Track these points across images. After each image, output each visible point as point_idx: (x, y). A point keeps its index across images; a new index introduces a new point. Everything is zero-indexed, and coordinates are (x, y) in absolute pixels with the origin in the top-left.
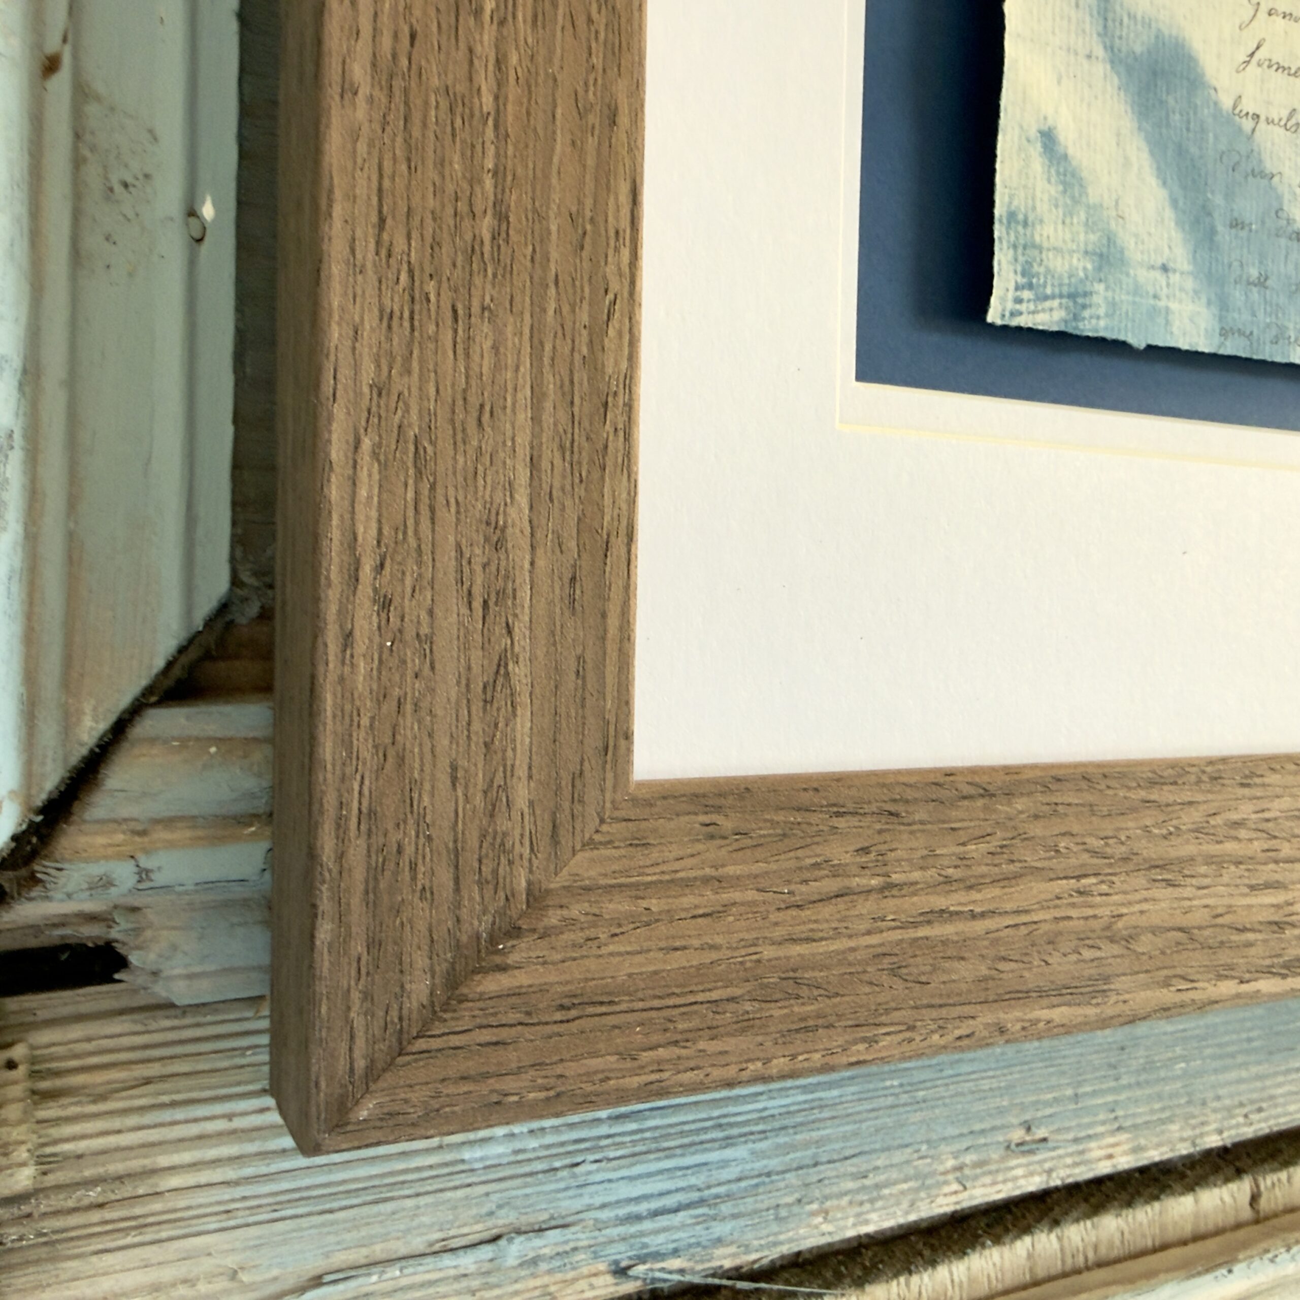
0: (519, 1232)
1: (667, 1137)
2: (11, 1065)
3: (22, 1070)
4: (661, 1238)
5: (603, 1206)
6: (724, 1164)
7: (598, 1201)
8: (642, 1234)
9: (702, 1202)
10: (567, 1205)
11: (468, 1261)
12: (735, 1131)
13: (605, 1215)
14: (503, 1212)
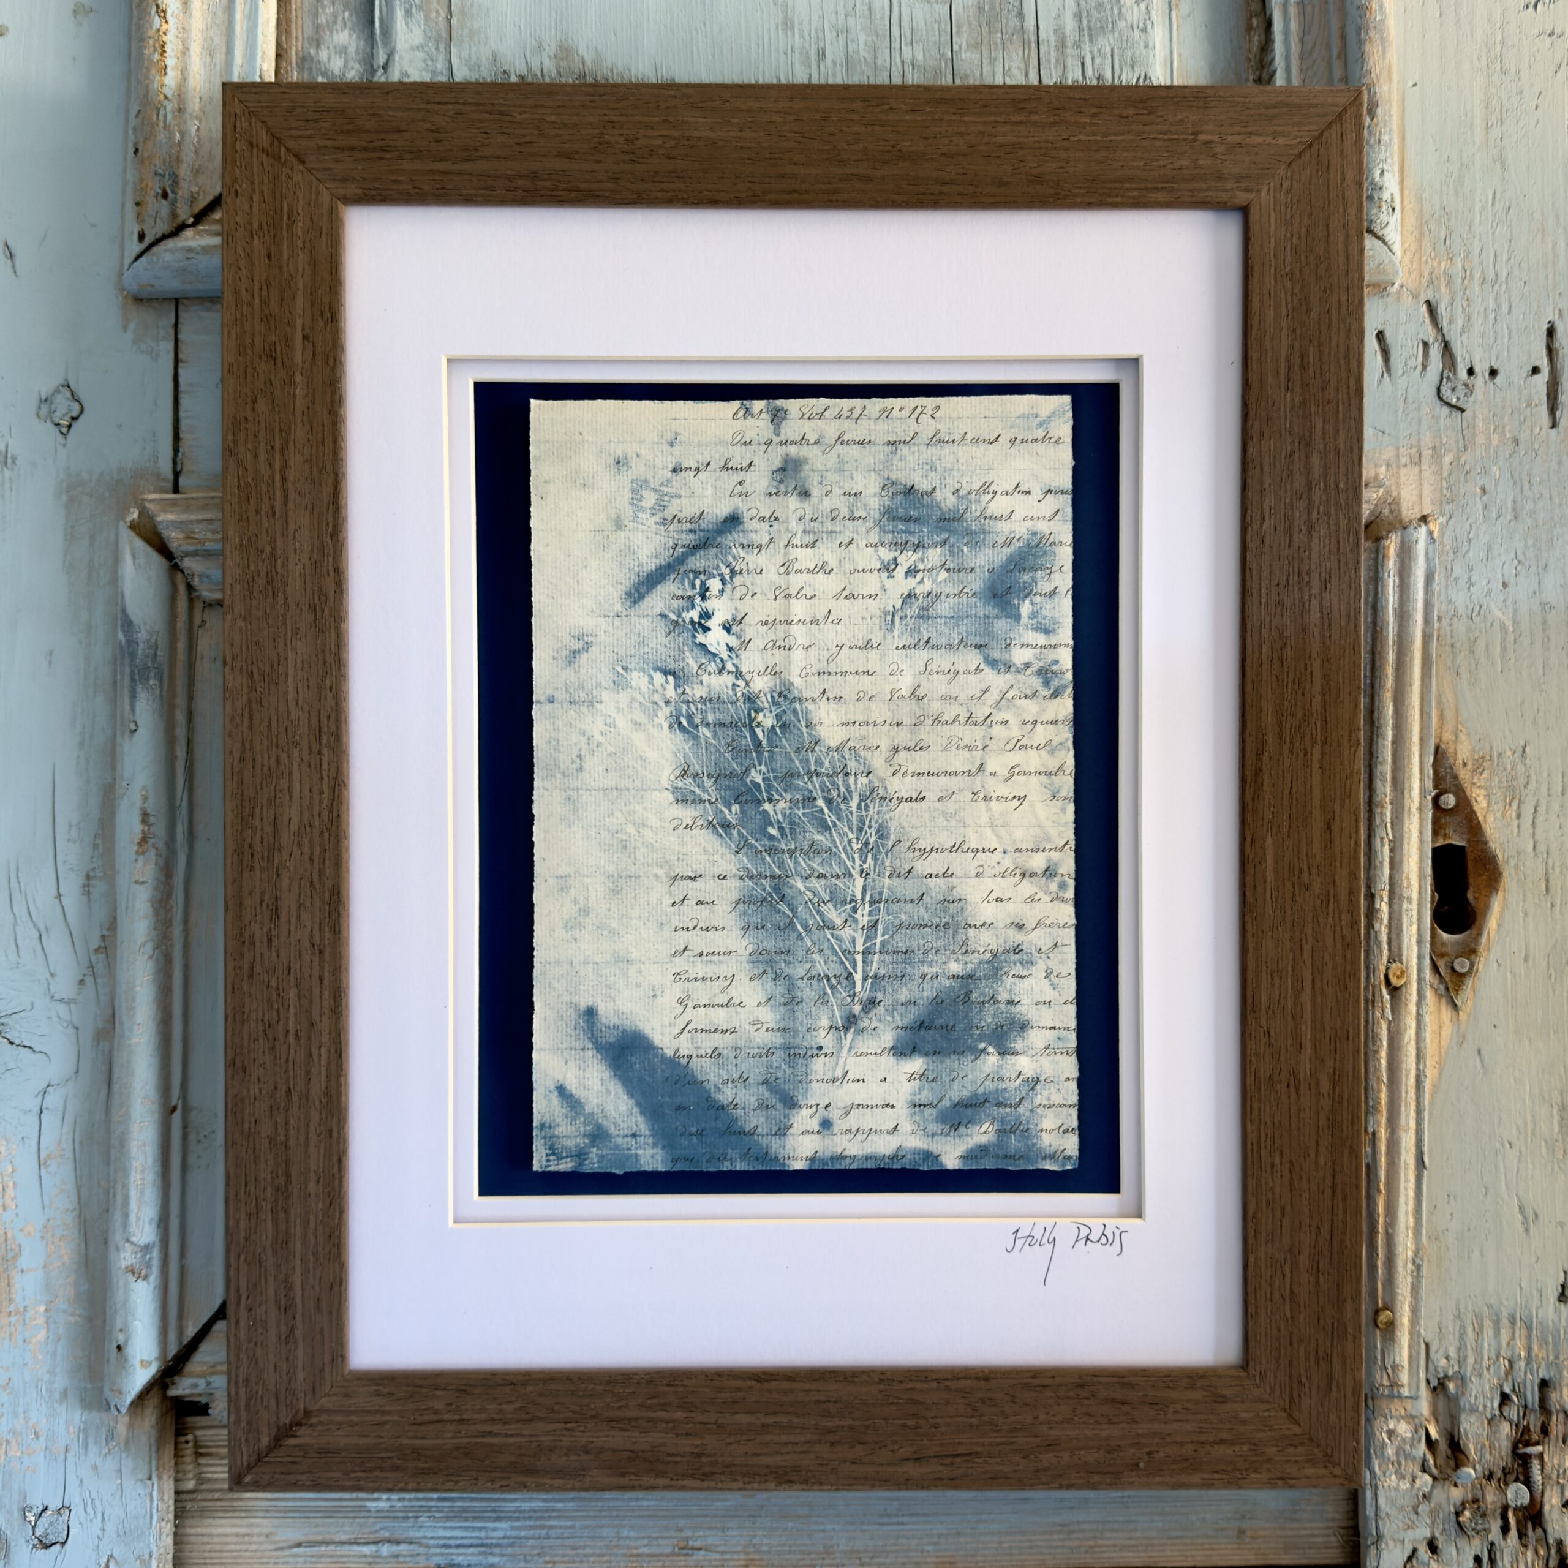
0: (389, 1541)
1: (465, 1511)
2: (187, 1442)
3: (191, 1445)
4: (461, 1558)
5: (432, 1538)
6: (495, 1529)
7: (429, 1535)
8: (452, 1554)
9: (482, 1545)
10: (413, 1534)
11: (367, 1550)
12: (502, 1515)
13: (431, 1542)
14: (382, 1532)
